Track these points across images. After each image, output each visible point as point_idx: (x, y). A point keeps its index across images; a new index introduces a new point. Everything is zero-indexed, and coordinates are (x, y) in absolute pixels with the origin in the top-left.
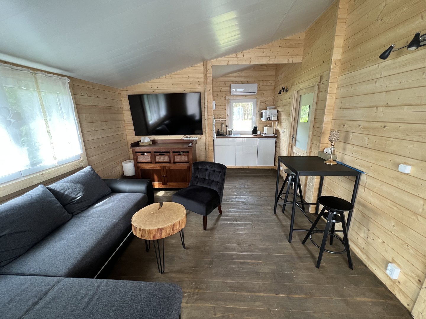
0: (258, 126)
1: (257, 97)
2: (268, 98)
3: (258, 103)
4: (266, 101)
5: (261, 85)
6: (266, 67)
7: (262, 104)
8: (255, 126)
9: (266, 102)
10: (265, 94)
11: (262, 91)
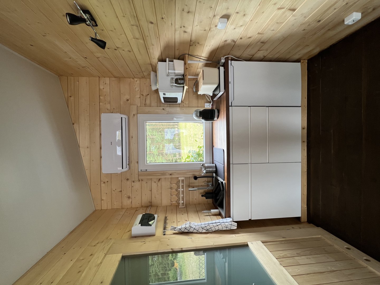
0: (196, 109)
1: (135, 112)
2: (137, 89)
3: (147, 109)
4: (142, 95)
5: (108, 106)
6: (72, 98)
7: (148, 102)
8: (197, 116)
9: (144, 95)
10: (128, 97)
11: (122, 103)
